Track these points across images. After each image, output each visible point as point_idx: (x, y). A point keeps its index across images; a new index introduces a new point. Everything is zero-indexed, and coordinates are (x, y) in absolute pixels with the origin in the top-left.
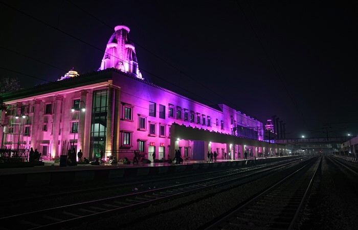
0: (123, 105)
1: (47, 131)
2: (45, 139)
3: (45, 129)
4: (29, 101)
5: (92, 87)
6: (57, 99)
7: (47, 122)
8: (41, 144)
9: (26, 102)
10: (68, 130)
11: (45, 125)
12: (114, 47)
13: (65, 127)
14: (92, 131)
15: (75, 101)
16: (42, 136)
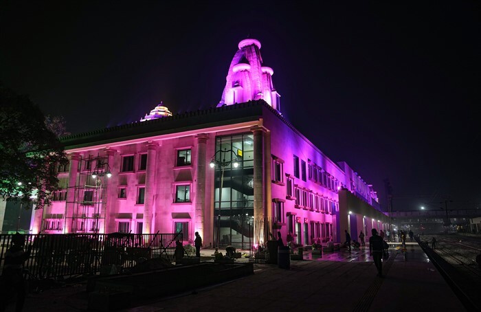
0: (273, 159)
1: (125, 198)
2: (122, 211)
3: (122, 195)
4: (89, 151)
5: (213, 131)
6: (150, 149)
7: (126, 185)
8: (116, 220)
9: (84, 152)
10: (167, 198)
11: (122, 190)
12: (246, 70)
13: (161, 193)
14: (217, 199)
15: (179, 151)
16: (116, 206)
